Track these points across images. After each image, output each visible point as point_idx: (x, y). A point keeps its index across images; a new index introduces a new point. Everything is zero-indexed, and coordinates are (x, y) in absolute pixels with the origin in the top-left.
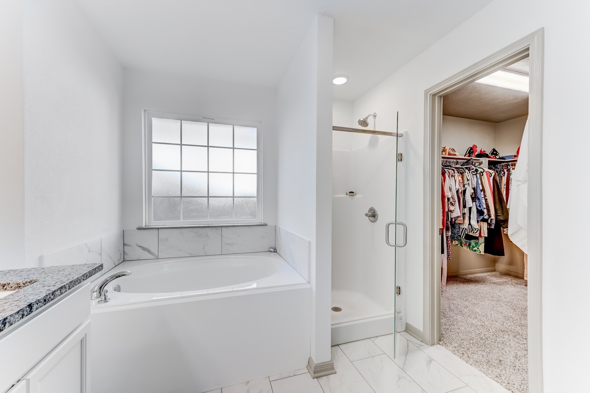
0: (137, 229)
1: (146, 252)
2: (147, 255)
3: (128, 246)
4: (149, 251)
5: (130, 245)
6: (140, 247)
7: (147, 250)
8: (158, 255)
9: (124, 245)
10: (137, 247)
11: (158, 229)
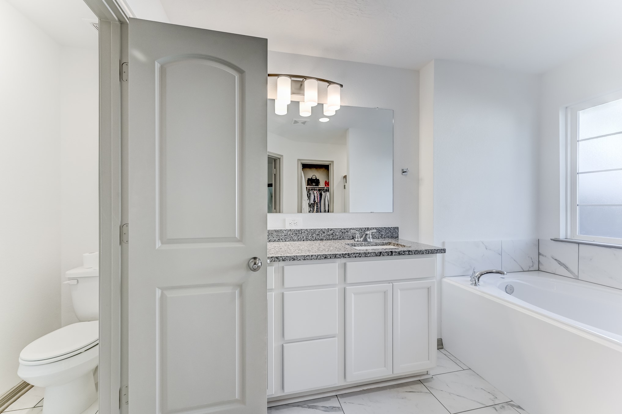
0: (551, 240)
1: (562, 267)
2: (561, 270)
3: (543, 256)
4: (566, 268)
5: (545, 256)
6: (556, 260)
7: (564, 266)
8: (577, 275)
9: (539, 254)
10: (553, 259)
11: (579, 243)
